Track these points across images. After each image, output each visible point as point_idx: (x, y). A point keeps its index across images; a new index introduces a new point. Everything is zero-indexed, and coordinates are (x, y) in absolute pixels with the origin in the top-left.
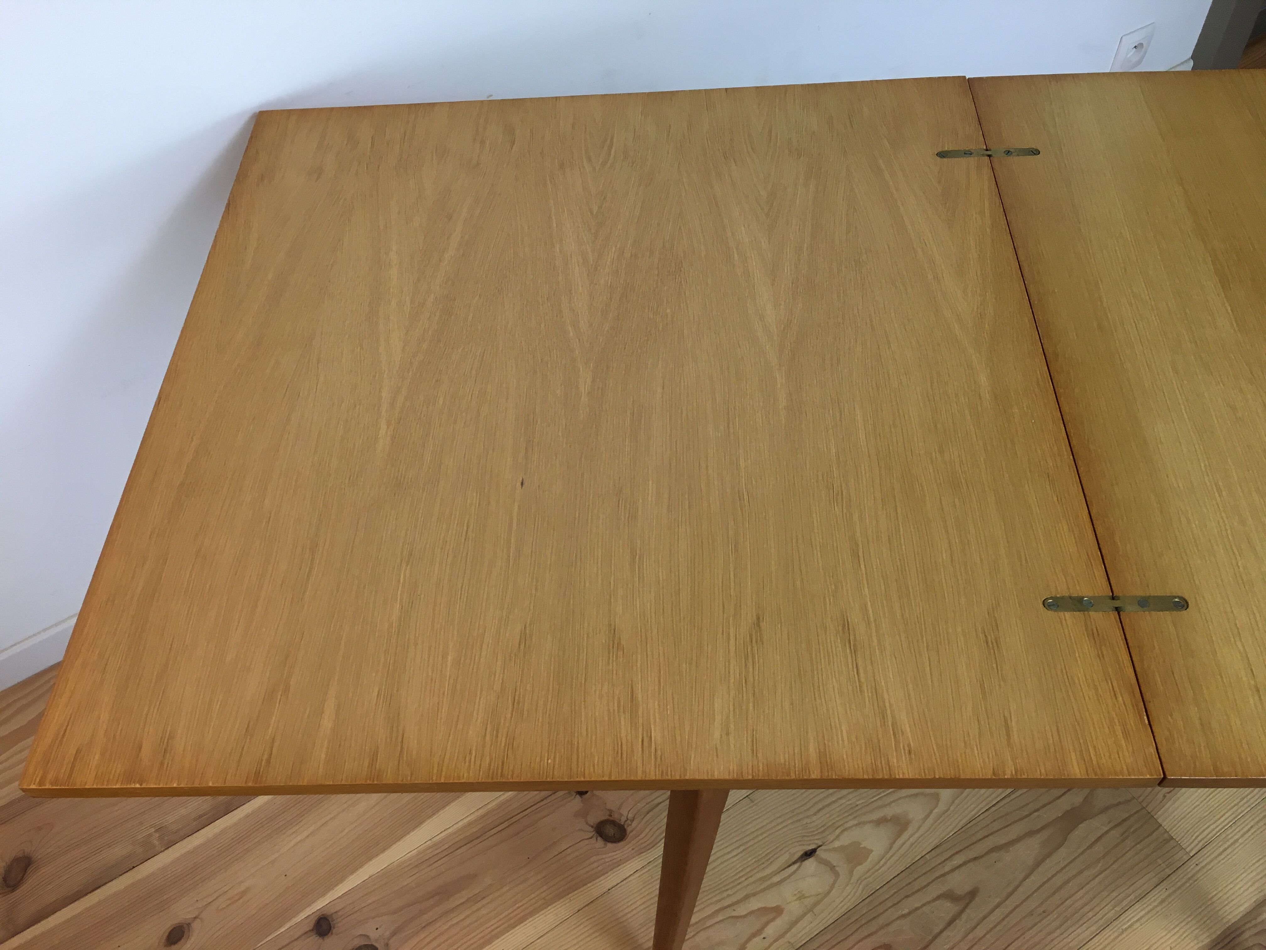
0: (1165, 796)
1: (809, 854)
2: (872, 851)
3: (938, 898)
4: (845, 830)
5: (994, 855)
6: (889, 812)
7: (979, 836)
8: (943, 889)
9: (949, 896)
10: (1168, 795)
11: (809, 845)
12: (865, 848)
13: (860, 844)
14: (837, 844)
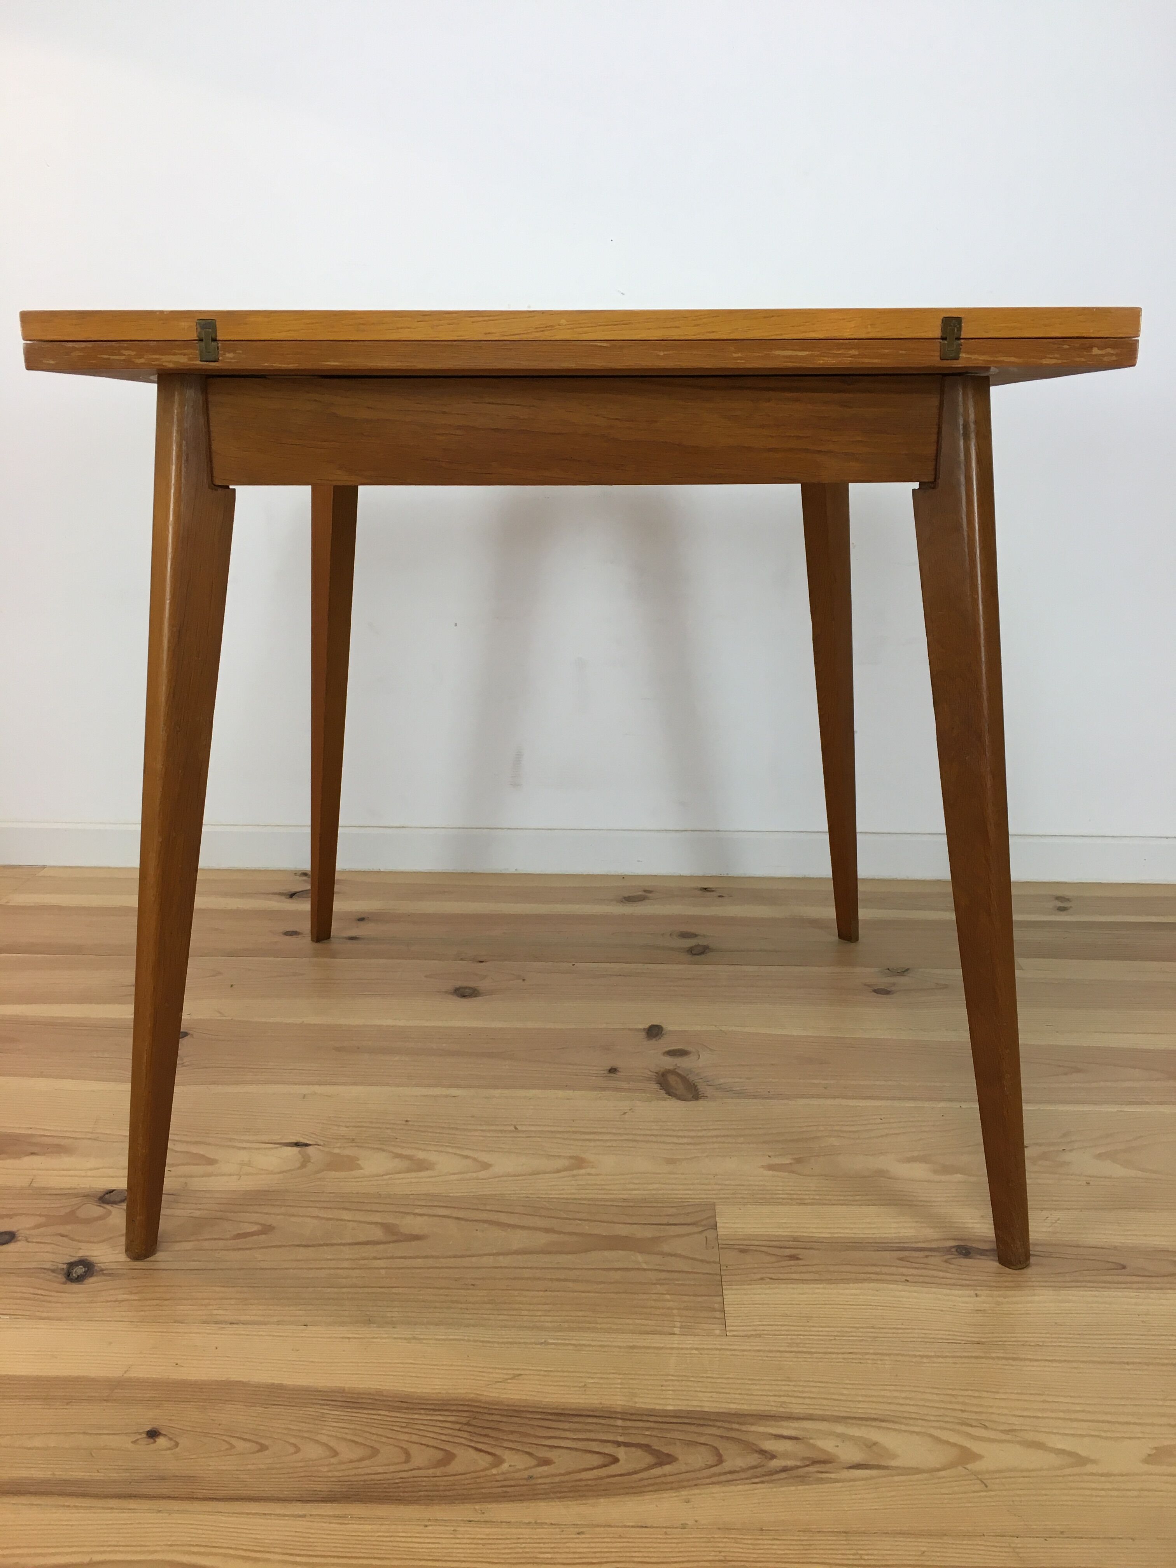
0: (762, 1279)
1: (297, 1144)
2: (361, 1169)
3: (376, 1223)
4: (358, 1146)
5: (486, 1225)
6: (421, 1155)
7: (488, 1208)
8: (390, 1219)
9: (387, 1228)
10: (768, 1280)
11: (308, 1140)
12: (358, 1165)
13: (358, 1160)
14: (336, 1151)
